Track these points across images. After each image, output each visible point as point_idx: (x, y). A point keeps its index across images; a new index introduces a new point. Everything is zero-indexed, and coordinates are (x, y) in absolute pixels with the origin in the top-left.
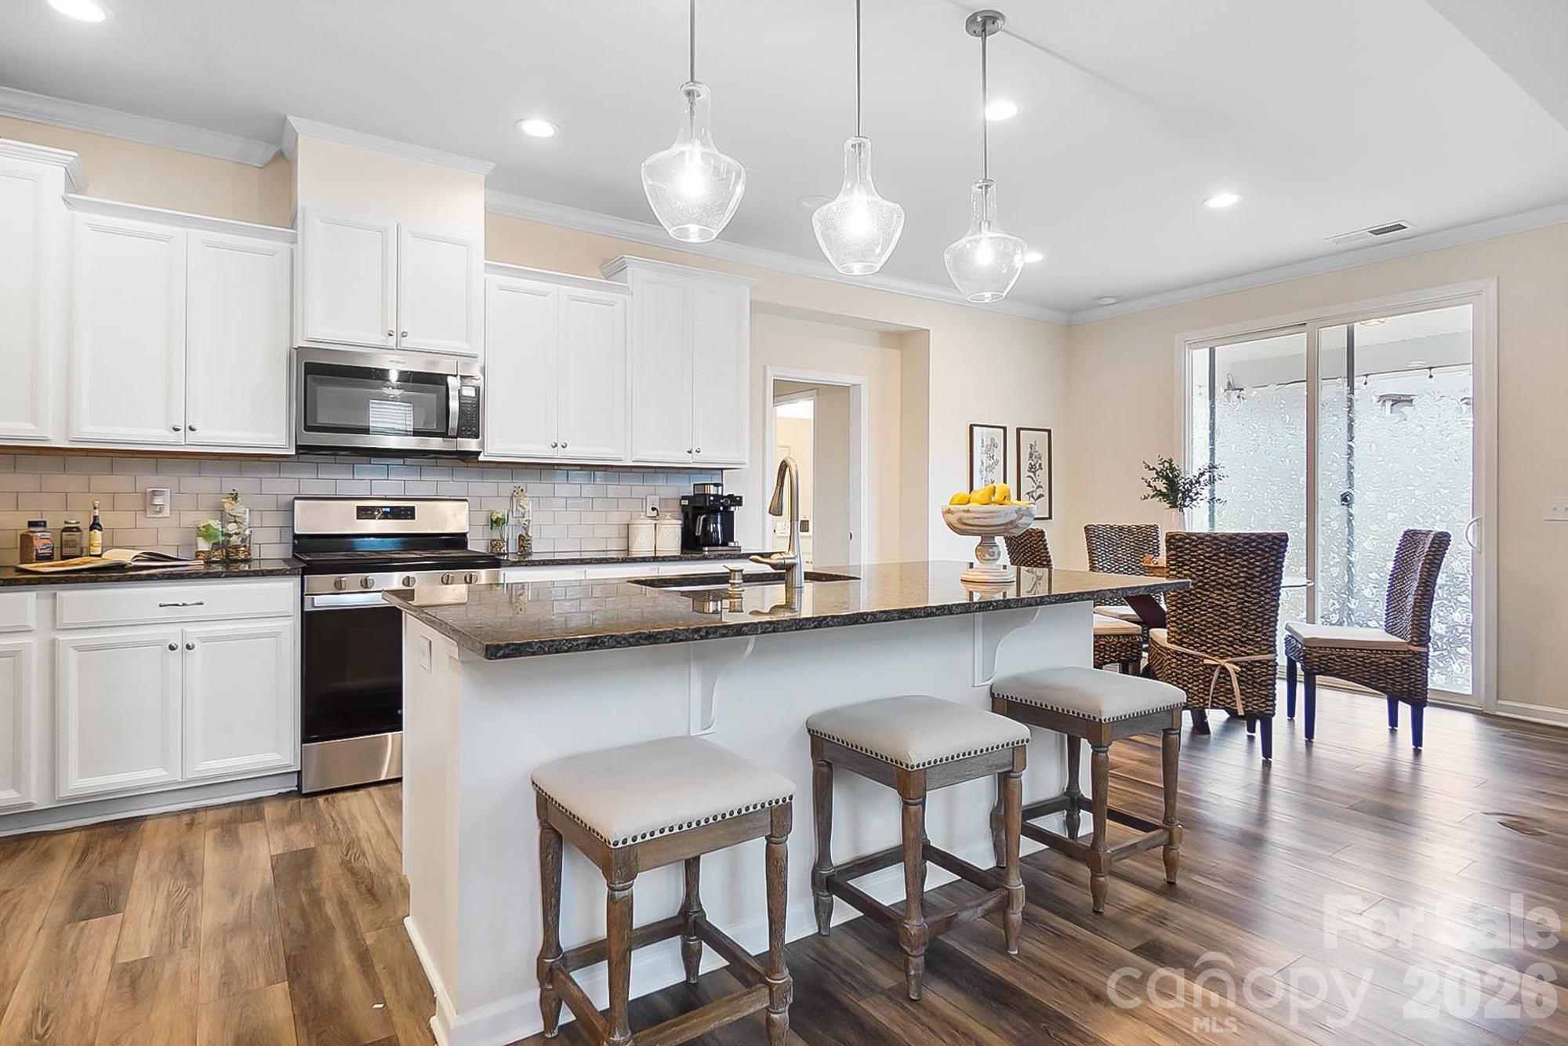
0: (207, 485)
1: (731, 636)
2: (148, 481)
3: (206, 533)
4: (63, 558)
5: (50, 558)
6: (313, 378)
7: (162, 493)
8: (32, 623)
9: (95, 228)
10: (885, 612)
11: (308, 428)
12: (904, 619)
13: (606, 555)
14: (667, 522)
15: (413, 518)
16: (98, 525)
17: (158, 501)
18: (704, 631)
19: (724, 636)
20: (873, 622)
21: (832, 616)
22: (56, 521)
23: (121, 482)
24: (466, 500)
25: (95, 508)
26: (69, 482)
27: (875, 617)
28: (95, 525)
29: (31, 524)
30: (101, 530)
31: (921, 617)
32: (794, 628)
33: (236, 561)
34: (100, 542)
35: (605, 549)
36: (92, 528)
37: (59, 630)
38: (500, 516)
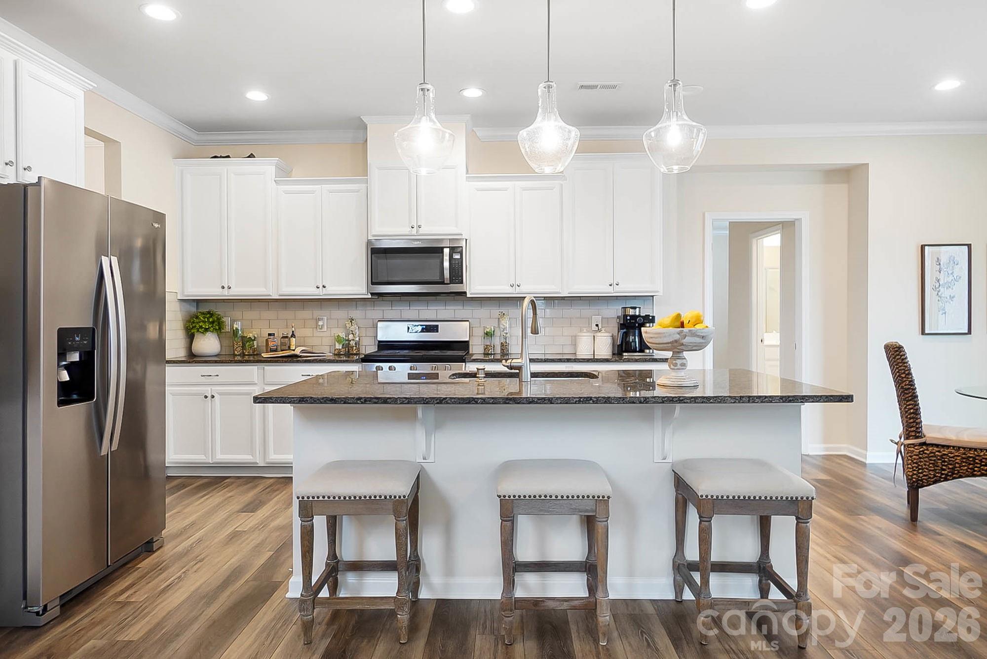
0: (341, 314)
1: (380, 404)
2: (317, 313)
3: (338, 339)
4: (282, 351)
5: (276, 351)
6: (376, 256)
7: (322, 319)
8: (256, 382)
9: (286, 192)
10: (493, 398)
11: (373, 283)
12: (508, 403)
13: (563, 356)
14: (602, 334)
15: (437, 332)
16: (294, 335)
17: (320, 323)
18: (364, 399)
19: (375, 403)
20: (482, 404)
21: (450, 398)
22: (279, 333)
23: (306, 314)
24: (468, 321)
25: (293, 327)
26: (287, 314)
27: (484, 401)
28: (293, 335)
29: (270, 335)
30: (295, 338)
31: (524, 403)
32: (422, 402)
33: (352, 354)
34: (294, 343)
35: (562, 352)
36: (292, 336)
37: (266, 384)
38: (488, 330)
